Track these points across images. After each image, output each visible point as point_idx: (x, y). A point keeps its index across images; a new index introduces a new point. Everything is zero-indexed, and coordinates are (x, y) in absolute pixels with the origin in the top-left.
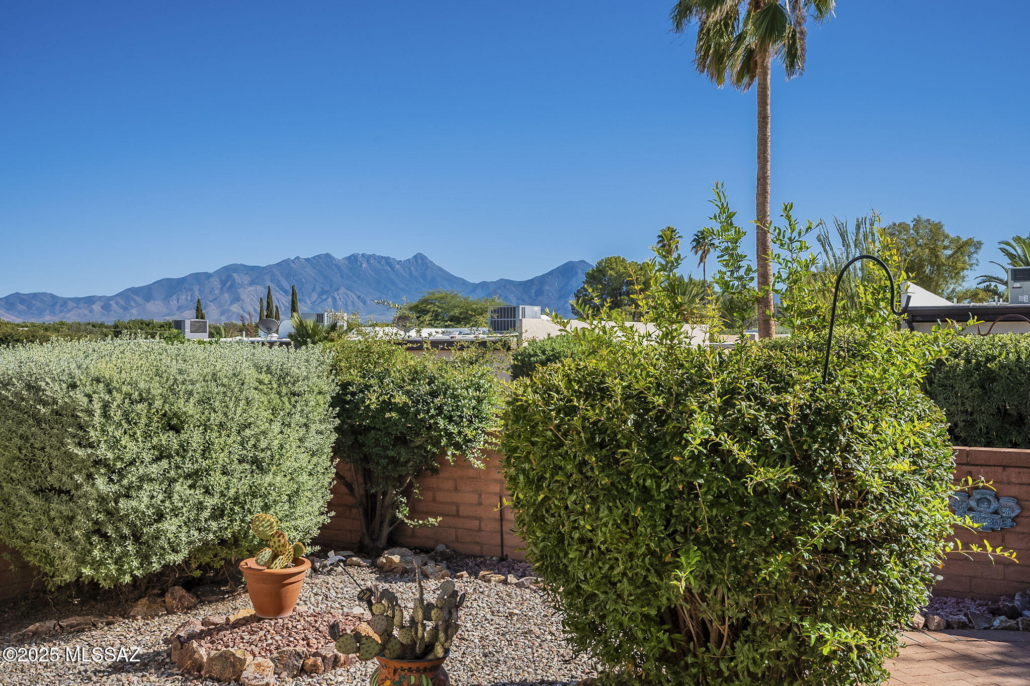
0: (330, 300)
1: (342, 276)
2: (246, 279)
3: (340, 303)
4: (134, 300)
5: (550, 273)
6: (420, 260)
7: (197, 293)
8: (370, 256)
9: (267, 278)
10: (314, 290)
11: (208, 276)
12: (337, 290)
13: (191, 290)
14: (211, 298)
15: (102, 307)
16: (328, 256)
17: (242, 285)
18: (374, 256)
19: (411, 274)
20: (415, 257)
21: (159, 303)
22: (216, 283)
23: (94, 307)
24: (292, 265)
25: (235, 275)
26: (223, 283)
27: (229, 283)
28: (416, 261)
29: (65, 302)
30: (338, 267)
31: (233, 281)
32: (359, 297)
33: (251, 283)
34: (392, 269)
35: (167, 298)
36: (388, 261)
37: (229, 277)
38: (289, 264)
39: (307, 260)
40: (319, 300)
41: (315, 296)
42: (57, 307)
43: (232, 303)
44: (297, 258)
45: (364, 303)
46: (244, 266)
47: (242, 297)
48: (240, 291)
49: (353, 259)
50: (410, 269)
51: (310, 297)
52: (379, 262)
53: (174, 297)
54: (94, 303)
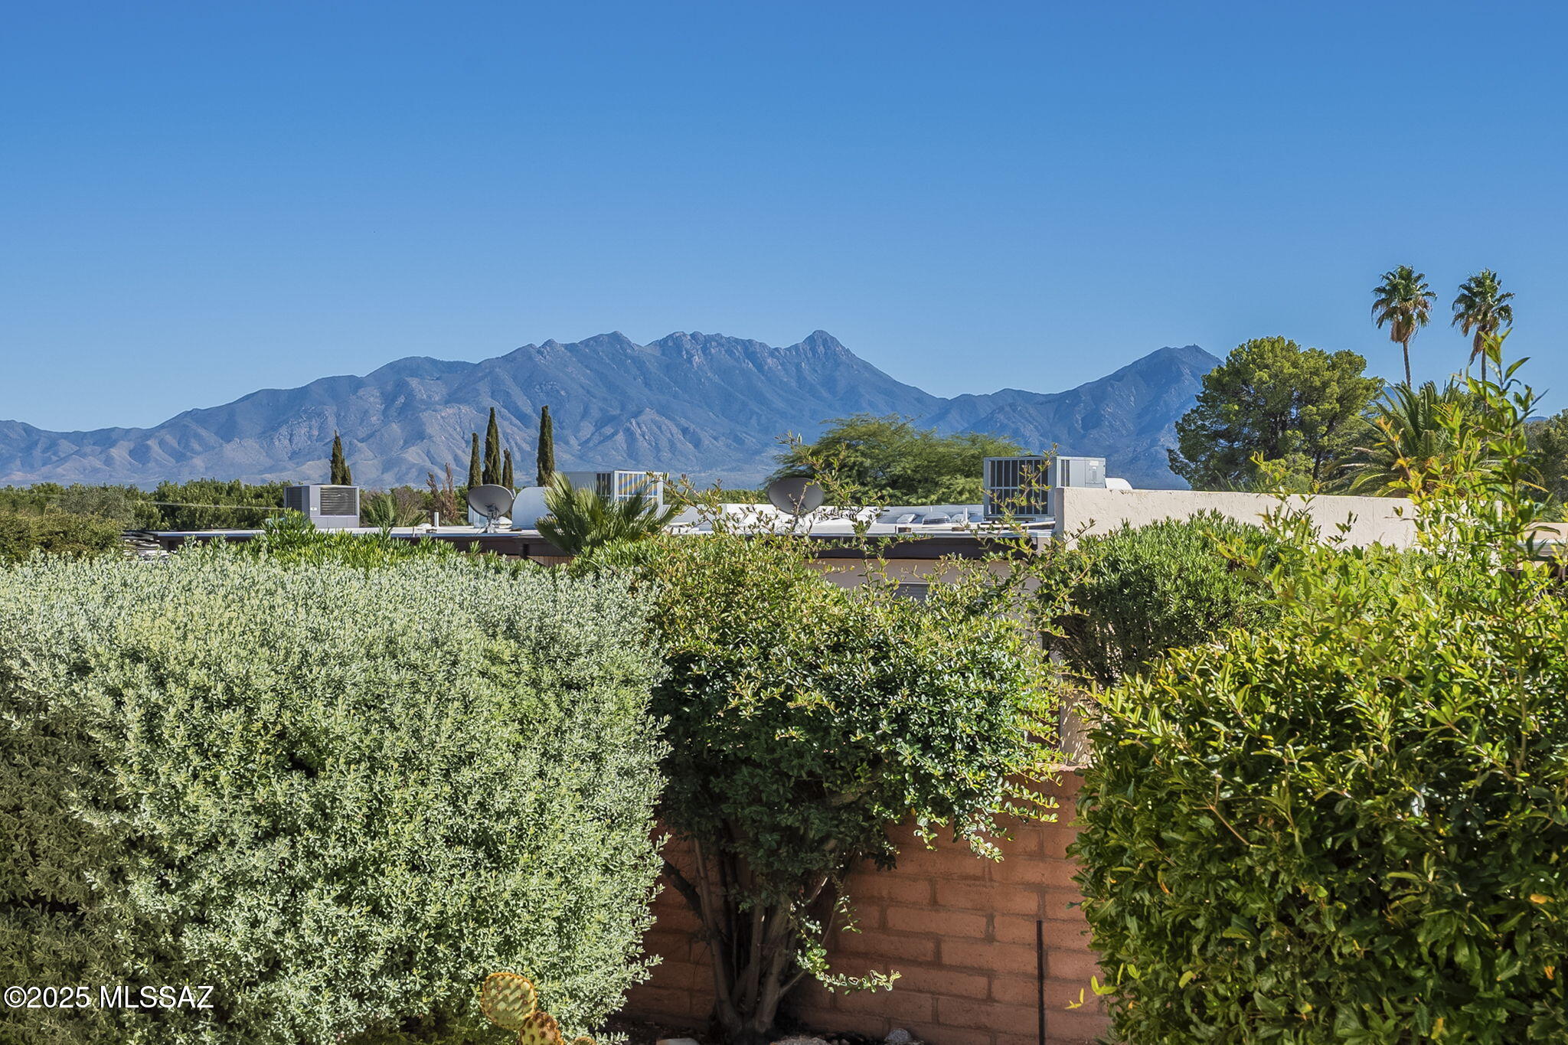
0: (620, 437)
1: (647, 384)
2: (439, 391)
3: (642, 444)
4: (197, 436)
5: (1119, 376)
6: (821, 345)
7: (332, 421)
8: (708, 339)
9: (484, 388)
10: (585, 414)
11: (355, 384)
12: (636, 415)
13: (320, 415)
14: (362, 432)
15: (131, 453)
16: (616, 337)
17: (429, 405)
18: (717, 339)
19: (800, 378)
20: (811, 339)
21: (251, 443)
22: (372, 399)
23: (114, 452)
24: (538, 358)
25: (414, 383)
26: (388, 399)
27: (402, 400)
28: (813, 350)
29: (53, 440)
30: (639, 362)
31: (410, 396)
32: (685, 431)
33: (450, 400)
34: (760, 367)
35: (268, 432)
36: (750, 349)
37: (401, 387)
38: (530, 358)
39: (571, 348)
40: (596, 438)
41: (587, 429)
42: (37, 452)
43: (408, 443)
44: (549, 343)
45: (697, 444)
46: (433, 362)
47: (429, 430)
48: (425, 416)
49: (671, 345)
50: (798, 366)
51: (576, 430)
52: (730, 352)
53: (284, 430)
54: (113, 444)
